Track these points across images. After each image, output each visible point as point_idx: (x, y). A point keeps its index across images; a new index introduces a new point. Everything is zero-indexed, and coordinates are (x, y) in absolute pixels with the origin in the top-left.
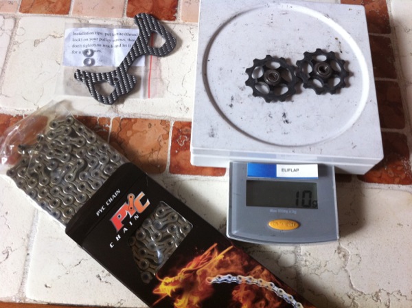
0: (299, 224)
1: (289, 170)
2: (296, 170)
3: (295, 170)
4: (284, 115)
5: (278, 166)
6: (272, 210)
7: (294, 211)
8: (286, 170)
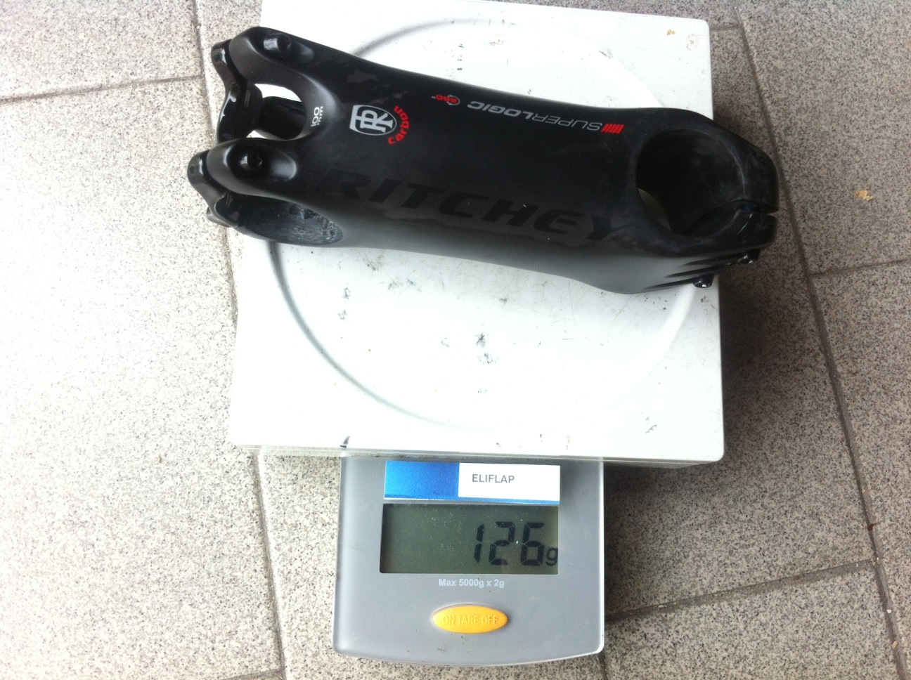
0: (509, 620)
1: (489, 478)
2: (508, 479)
3: (504, 478)
4: (481, 340)
5: (463, 467)
6: (445, 581)
7: (499, 582)
8: (483, 478)
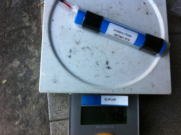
3: (113, 100)
4: (107, 63)
5: (102, 97)
6: (98, 126)
7: (112, 126)
8: (108, 99)
